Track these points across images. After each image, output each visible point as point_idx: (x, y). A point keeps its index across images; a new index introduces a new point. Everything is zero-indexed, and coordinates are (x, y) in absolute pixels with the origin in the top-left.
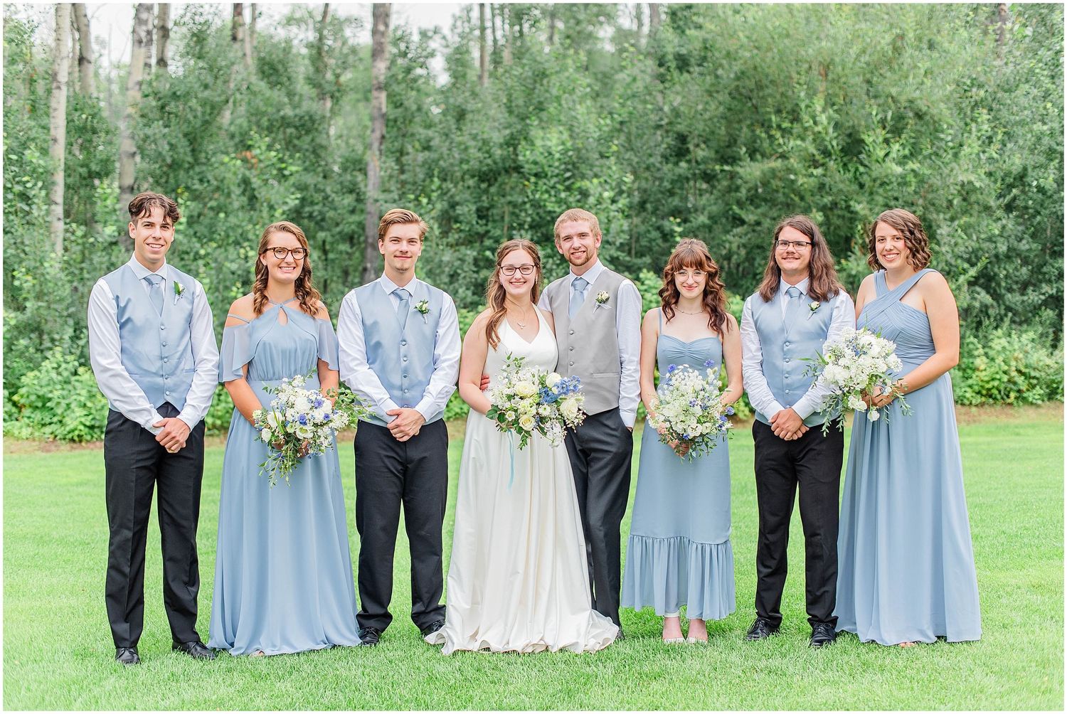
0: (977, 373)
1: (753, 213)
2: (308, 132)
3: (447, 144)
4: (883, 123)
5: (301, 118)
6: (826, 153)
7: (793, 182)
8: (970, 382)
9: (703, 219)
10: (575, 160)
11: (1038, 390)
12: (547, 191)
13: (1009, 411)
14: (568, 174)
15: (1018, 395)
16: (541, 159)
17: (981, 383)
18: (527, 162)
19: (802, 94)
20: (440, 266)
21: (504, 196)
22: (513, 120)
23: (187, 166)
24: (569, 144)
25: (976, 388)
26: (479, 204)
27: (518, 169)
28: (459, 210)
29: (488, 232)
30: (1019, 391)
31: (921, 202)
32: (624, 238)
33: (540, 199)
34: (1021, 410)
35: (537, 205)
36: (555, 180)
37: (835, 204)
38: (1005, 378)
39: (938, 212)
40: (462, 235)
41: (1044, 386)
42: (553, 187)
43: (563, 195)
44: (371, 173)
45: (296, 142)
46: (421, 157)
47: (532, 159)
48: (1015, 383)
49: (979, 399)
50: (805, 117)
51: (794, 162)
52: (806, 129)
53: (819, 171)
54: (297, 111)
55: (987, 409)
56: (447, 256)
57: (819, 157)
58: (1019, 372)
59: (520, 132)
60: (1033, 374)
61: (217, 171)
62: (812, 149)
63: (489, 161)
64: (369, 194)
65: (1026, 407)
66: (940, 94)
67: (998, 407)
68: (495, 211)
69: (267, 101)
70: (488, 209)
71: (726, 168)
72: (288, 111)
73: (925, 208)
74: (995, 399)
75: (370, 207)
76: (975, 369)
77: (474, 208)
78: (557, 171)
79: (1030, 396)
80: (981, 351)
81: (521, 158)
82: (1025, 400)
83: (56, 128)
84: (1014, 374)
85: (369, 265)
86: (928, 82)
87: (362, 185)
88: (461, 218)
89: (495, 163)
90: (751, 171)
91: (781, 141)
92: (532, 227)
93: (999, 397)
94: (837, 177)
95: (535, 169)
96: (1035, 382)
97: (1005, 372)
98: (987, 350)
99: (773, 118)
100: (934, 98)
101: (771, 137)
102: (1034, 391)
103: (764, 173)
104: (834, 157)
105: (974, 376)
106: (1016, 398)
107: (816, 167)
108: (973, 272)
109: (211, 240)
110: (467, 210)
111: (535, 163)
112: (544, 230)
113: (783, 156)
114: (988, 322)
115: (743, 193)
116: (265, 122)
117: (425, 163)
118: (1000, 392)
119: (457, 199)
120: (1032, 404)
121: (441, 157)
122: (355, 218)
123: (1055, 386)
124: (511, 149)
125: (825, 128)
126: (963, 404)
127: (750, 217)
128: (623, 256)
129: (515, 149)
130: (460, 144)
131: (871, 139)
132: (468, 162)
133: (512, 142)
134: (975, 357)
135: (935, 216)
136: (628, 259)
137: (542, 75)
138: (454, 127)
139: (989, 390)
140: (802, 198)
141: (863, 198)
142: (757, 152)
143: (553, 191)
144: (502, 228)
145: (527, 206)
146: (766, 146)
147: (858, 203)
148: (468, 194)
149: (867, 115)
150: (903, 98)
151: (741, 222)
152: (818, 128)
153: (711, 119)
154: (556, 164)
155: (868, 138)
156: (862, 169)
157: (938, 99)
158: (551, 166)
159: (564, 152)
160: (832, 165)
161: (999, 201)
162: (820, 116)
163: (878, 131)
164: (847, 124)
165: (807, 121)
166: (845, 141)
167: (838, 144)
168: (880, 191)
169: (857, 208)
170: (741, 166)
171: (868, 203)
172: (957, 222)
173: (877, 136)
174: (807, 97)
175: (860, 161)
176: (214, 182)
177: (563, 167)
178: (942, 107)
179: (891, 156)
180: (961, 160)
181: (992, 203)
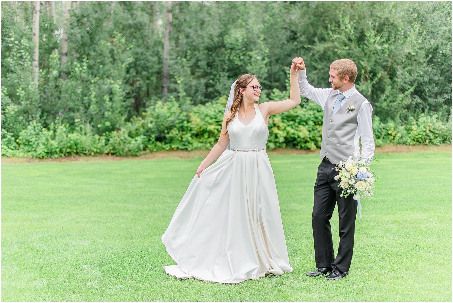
0: (413, 132)
1: (320, 64)
2: (140, 30)
3: (196, 35)
4: (374, 28)
5: (136, 25)
6: (350, 40)
7: (337, 52)
8: (410, 135)
10: (248, 43)
11: (438, 139)
12: (236, 56)
13: (426, 147)
14: (244, 49)
15: (430, 141)
16: (233, 42)
17: (414, 136)
18: (228, 43)
19: (341, 16)
20: (190, 87)
21: (218, 57)
22: (222, 26)
23: (88, 45)
24: (245, 36)
25: (412, 138)
26: (209, 61)
27: (224, 46)
28: (200, 63)
29: (211, 72)
30: (430, 139)
31: (390, 60)
32: (266, 75)
33: (232, 59)
34: (431, 147)
35: (231, 61)
36: (238, 51)
38: (424, 134)
39: (398, 64)
40: (201, 74)
41: (441, 137)
42: (238, 54)
43: (242, 57)
44: (165, 47)
45: (134, 34)
46: (185, 41)
47: (230, 42)
48: (429, 136)
49: (413, 143)
50: (342, 25)
51: (336, 44)
52: (342, 30)
53: (347, 48)
54: (135, 21)
55: (416, 146)
56: (194, 82)
57: (347, 41)
58: (430, 131)
59: (224, 31)
60: (436, 132)
61: (100, 47)
63: (212, 43)
64: (164, 56)
65: (433, 146)
66: (398, 15)
67: (421, 146)
68: (215, 64)
69: (122, 18)
70: (212, 63)
71: (310, 46)
72: (131, 22)
73: (392, 63)
74: (420, 142)
75: (164, 61)
76: (412, 130)
77: (205, 62)
78: (240, 47)
79: (435, 141)
80: (415, 122)
81: (225, 42)
82: (433, 143)
83: (35, 29)
84: (428, 132)
85: (164, 85)
86: (394, 11)
87: (161, 53)
88: (201, 67)
89: (214, 43)
90: (320, 47)
91: (332, 35)
92: (228, 71)
93: (422, 142)
95: (231, 46)
96: (437, 135)
97: (424, 132)
98: (418, 122)
99: (329, 26)
100: (396, 17)
101: (328, 34)
102: (437, 139)
103: (324, 48)
104: (353, 42)
105: (411, 133)
106: (429, 142)
107: (345, 46)
108: (412, 90)
109: (97, 76)
110: (203, 64)
111: (231, 44)
112: (234, 71)
113: (333, 41)
114: (418, 111)
115: (317, 57)
116: (121, 26)
117: (187, 43)
118: (422, 140)
119: (200, 58)
120: (435, 144)
121: (194, 41)
123: (445, 137)
124: (221, 38)
125: (350, 31)
126: (406, 145)
127: (320, 67)
128: (267, 82)
129: (223, 37)
130: (201, 35)
131: (369, 35)
132: (203, 43)
133: (221, 35)
134: (412, 125)
135: (396, 66)
136: (269, 83)
138: (199, 28)
139: (417, 139)
141: (366, 59)
142: (322, 39)
143: (238, 56)
144: (217, 71)
145: (227, 62)
146: (326, 37)
147: (363, 61)
148: (204, 57)
149: (368, 25)
150: (383, 17)
151: (316, 69)
152: (347, 30)
153: (304, 25)
154: (240, 44)
155: (367, 34)
156: (365, 47)
157: (398, 17)
158: (238, 45)
159: (243, 39)
160: (353, 45)
161: (425, 60)
162: (348, 25)
163: (372, 31)
164: (360, 28)
165: (343, 27)
166: (358, 35)
167: (355, 37)
168: (373, 56)
169: (362, 63)
170: (315, 46)
171: (368, 61)
172: (406, 69)
173: (371, 33)
174: (343, 17)
175: (364, 44)
176: (99, 52)
177: (242, 46)
178: (400, 21)
179: (377, 42)
180: (407, 43)
181: (421, 61)
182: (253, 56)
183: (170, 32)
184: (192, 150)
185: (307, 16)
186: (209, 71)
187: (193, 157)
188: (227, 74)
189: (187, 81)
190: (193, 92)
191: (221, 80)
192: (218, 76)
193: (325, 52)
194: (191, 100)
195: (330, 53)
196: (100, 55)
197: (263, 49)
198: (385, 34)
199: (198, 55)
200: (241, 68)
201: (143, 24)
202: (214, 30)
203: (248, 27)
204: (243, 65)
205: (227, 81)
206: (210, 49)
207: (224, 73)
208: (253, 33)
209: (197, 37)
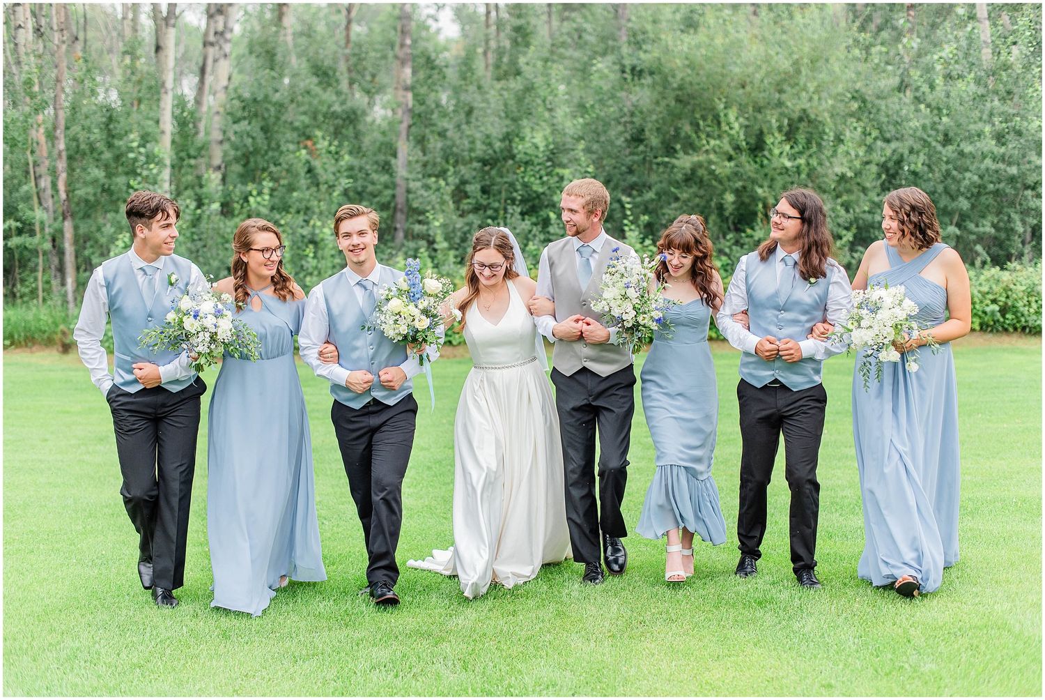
1: (686, 192)
2: (352, 123)
3: (459, 134)
4: (780, 129)
6: (737, 148)
7: (713, 171)
9: (650, 195)
10: (555, 151)
12: (534, 176)
14: (549, 164)
16: (529, 151)
18: (519, 152)
19: (722, 106)
20: (453, 231)
21: (502, 177)
22: (508, 122)
23: (263, 152)
24: (551, 140)
26: (483, 183)
27: (513, 157)
28: (467, 188)
29: (489, 204)
33: (528, 182)
35: (525, 185)
36: (538, 168)
37: (744, 187)
40: (470, 207)
42: (538, 172)
43: (545, 178)
44: (400, 155)
46: (439, 145)
47: (523, 151)
50: (724, 124)
51: (712, 157)
52: (724, 132)
53: (732, 164)
54: (344, 107)
56: (459, 223)
57: (732, 152)
59: (513, 131)
61: (287, 158)
62: (727, 148)
63: (490, 152)
64: (399, 174)
66: (824, 105)
68: (495, 188)
69: (321, 102)
70: (489, 186)
71: (666, 159)
72: (337, 107)
75: (398, 180)
77: (478, 186)
78: (540, 161)
81: (515, 151)
85: (398, 226)
86: (816, 97)
87: (392, 165)
88: (470, 194)
89: (495, 152)
90: (684, 162)
91: (705, 141)
92: (521, 201)
94: (747, 167)
95: (525, 158)
99: (701, 123)
100: (821, 108)
101: (698, 137)
103: (693, 163)
104: (744, 153)
107: (730, 159)
109: (288, 212)
110: (474, 188)
111: (525, 153)
112: (530, 204)
113: (707, 152)
115: (679, 177)
117: (442, 149)
119: (466, 178)
121: (454, 145)
122: (388, 192)
124: (507, 143)
125: (738, 133)
129: (510, 141)
130: (468, 136)
131: (772, 140)
132: (475, 151)
133: (507, 138)
137: (529, 89)
138: (464, 121)
140: (721, 182)
141: (766, 184)
142: (690, 147)
143: (538, 176)
144: (499, 202)
145: (519, 187)
146: (696, 142)
147: (761, 186)
148: (474, 173)
149: (769, 122)
150: (798, 108)
151: (677, 199)
152: (733, 132)
153: (657, 121)
154: (541, 155)
155: (769, 140)
156: (766, 162)
157: (822, 109)
158: (537, 156)
159: (547, 146)
160: (744, 158)
161: (874, 184)
162: (735, 123)
163: (777, 134)
164: (757, 127)
165: (725, 127)
166: (752, 141)
167: (747, 144)
168: (779, 178)
169: (760, 191)
170: (678, 159)
171: (770, 187)
172: (839, 201)
173: (776, 138)
174: (725, 108)
175: (764, 156)
176: (285, 166)
177: (545, 158)
178: (826, 115)
179: (785, 154)
180: (839, 156)
181: (868, 185)
182: (566, 177)
183: (410, 127)
184: (460, 343)
185: (663, 103)
186: (485, 203)
187: (463, 356)
188: (519, 210)
189: (448, 221)
190: (457, 240)
191: (508, 221)
192: (502, 212)
193: (693, 170)
194: (456, 257)
195: (701, 172)
196: (288, 171)
197: (584, 165)
198: (801, 138)
199: (463, 172)
200: (542, 197)
201: (359, 112)
202: (492, 126)
203: (555, 121)
204: (548, 192)
205: (520, 222)
206: (485, 162)
207: (515, 207)
208: (565, 134)
209: (461, 138)
